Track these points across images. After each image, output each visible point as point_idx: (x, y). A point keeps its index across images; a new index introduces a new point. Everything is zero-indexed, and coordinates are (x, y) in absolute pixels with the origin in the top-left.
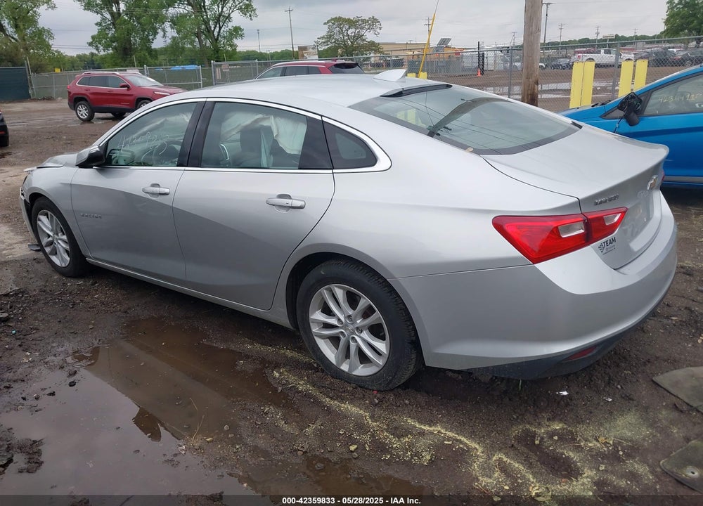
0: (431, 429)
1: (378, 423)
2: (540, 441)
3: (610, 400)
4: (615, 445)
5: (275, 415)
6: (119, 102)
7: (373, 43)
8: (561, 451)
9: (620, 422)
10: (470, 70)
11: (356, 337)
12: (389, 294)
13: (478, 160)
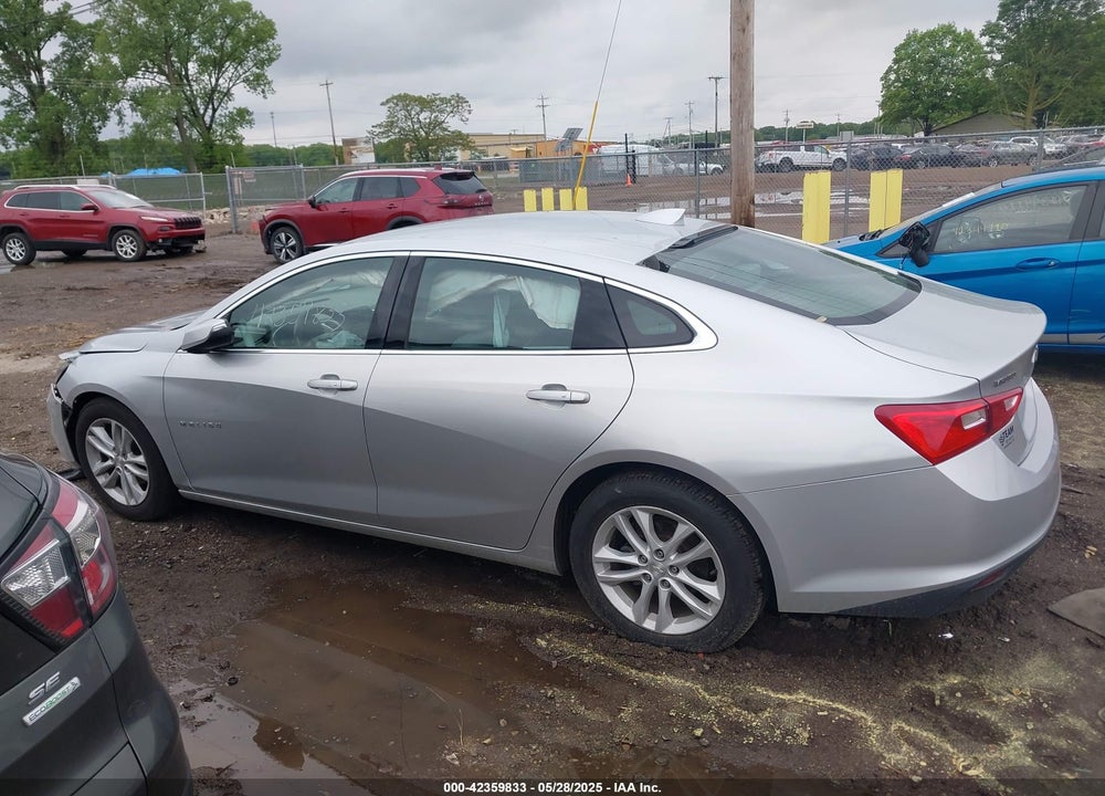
0: (793, 697)
1: (719, 697)
2: (941, 701)
3: (1008, 640)
4: (1033, 696)
5: (566, 699)
6: (80, 233)
7: (459, 135)
8: (972, 711)
9: (1030, 666)
10: (614, 175)
11: (668, 579)
12: (725, 516)
13: (837, 333)
